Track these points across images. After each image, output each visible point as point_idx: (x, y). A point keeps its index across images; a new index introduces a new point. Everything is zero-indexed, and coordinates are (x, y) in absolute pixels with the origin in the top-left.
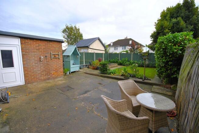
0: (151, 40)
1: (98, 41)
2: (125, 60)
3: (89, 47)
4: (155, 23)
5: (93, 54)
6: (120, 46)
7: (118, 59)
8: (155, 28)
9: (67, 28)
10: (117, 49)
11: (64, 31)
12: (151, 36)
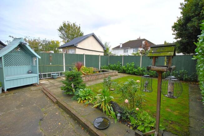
0: (173, 34)
1: (91, 39)
2: (131, 66)
3: (77, 47)
4: (181, 4)
5: (82, 56)
6: (131, 48)
7: (121, 65)
8: (181, 13)
9: (65, 25)
10: (127, 52)
11: (61, 29)
12: (173, 27)
